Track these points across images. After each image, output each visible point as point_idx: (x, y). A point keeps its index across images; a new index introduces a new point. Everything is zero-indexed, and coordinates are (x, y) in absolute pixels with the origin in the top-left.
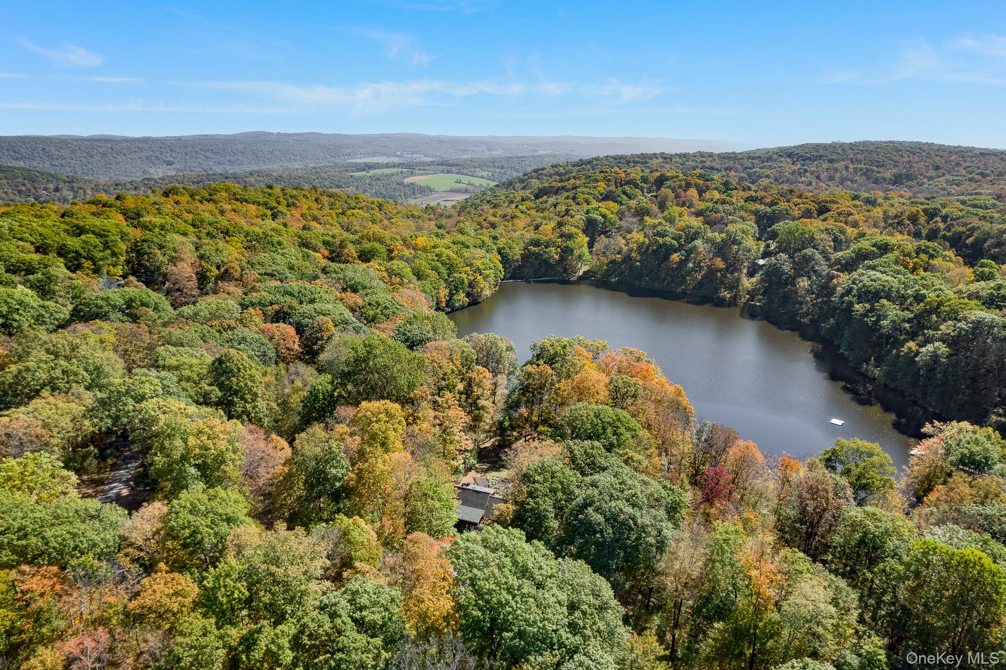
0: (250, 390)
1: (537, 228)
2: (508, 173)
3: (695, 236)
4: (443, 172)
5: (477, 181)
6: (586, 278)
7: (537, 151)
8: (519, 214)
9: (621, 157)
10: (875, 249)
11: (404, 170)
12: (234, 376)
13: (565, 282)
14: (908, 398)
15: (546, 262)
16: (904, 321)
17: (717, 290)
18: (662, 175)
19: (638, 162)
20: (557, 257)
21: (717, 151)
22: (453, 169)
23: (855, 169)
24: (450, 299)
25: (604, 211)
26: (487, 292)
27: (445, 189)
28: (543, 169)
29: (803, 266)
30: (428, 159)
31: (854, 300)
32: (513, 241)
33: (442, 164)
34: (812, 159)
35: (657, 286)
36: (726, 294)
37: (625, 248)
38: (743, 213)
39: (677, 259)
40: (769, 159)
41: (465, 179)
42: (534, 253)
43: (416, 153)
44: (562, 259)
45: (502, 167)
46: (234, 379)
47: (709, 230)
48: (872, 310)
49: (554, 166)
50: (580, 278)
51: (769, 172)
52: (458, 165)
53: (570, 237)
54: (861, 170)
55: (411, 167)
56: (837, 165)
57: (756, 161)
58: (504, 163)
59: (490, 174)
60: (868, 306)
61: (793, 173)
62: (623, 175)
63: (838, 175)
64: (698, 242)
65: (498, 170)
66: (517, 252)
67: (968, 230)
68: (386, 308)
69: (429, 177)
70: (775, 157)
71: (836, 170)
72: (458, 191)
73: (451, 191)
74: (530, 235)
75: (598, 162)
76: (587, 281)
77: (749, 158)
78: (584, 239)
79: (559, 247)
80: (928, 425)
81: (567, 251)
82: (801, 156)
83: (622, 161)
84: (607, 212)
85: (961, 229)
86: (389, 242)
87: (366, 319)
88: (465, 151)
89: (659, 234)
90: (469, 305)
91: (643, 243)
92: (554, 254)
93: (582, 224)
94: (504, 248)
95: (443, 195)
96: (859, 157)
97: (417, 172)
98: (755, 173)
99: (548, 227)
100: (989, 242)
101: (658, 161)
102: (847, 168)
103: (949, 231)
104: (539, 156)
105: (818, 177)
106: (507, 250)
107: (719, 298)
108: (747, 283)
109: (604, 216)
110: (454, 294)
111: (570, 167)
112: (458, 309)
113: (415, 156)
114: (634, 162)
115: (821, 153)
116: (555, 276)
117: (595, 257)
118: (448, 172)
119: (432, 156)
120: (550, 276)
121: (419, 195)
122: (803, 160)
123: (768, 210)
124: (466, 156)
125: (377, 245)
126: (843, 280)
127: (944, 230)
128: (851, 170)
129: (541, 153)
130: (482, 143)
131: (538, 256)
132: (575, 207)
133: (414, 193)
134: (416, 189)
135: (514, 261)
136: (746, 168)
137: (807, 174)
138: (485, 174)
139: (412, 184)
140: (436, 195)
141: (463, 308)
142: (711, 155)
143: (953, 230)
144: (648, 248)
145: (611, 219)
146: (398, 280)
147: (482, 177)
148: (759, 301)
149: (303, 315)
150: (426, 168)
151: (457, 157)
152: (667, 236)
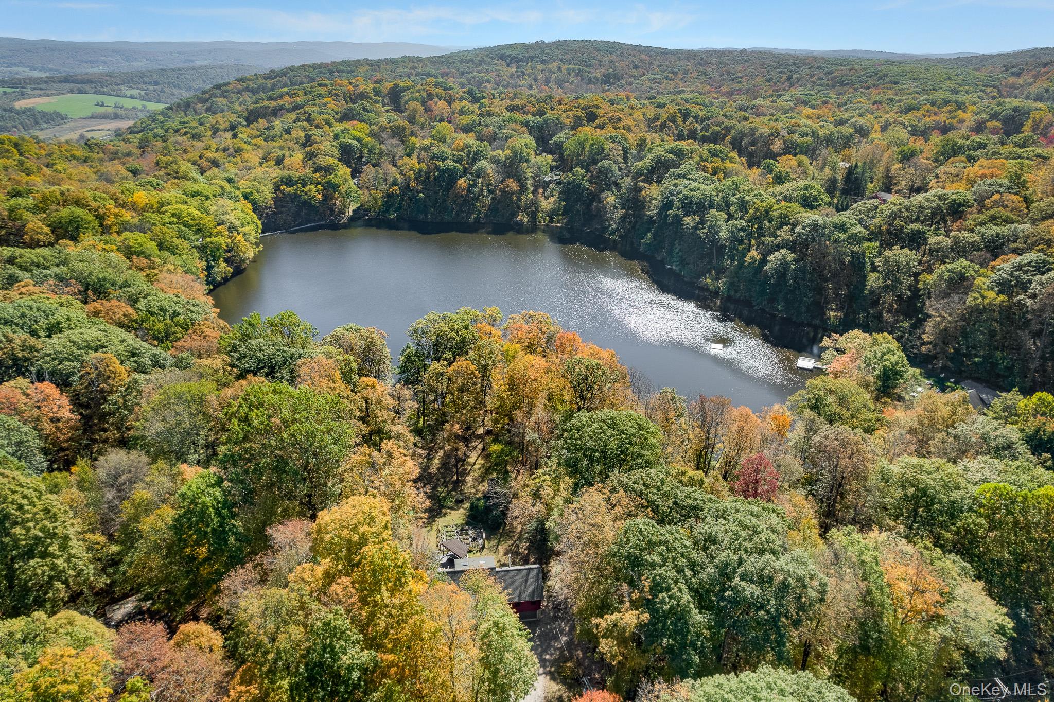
0: (54, 536)
1: (279, 162)
2: (166, 90)
3: (476, 157)
4: (71, 91)
5: (128, 103)
6: (359, 218)
7: (193, 61)
8: (243, 146)
9: (321, 66)
10: (671, 156)
11: (9, 90)
12: (16, 524)
13: (335, 226)
14: (756, 308)
15: (307, 204)
16: (740, 230)
17: (514, 214)
18: (396, 86)
19: (343, 71)
20: (320, 196)
21: (424, 56)
22: (86, 87)
23: (568, 69)
24: (209, 274)
25: (356, 133)
26: (250, 254)
27: (84, 115)
28: (227, 84)
29: (604, 180)
30: (43, 75)
31: (681, 212)
32: (260, 183)
33: (66, 80)
34: (526, 60)
35: (447, 218)
36: (523, 218)
37: (400, 178)
38: (513, 125)
39: (465, 185)
40: (482, 62)
41: (110, 100)
42: (289, 194)
43: (16, 65)
44: (327, 198)
45: (156, 83)
46: (17, 530)
47: (489, 148)
48: (702, 222)
49: (240, 80)
50: (351, 219)
51: (488, 77)
52: (92, 82)
53: (328, 170)
54: (574, 70)
55: (20, 86)
56: (550, 66)
57: (470, 65)
58: (156, 77)
59: (143, 93)
60: (697, 218)
61: (511, 76)
62: (351, 88)
63: (553, 76)
64: (483, 163)
65: (151, 87)
66: (267, 195)
67: (723, 129)
68: (176, 314)
69: (53, 99)
70: (487, 60)
71: (551, 72)
72: (104, 117)
73: (92, 117)
74: (276, 173)
75: (296, 73)
76: (360, 222)
77: (462, 62)
78: (344, 171)
79: (319, 183)
80: (825, 339)
81: (330, 188)
82: (514, 58)
83: (324, 70)
84: (362, 136)
85: (717, 129)
86: (94, 205)
87: (155, 338)
88: (92, 62)
89: (435, 157)
90: (234, 275)
91: (420, 170)
92: (314, 192)
93: (336, 153)
94: (251, 193)
95: (84, 123)
96: (568, 57)
97: (30, 92)
98: (474, 78)
99: (297, 157)
100: (745, 140)
101: (365, 69)
102: (559, 69)
103: (707, 131)
104: (201, 68)
105: (535, 80)
106: (256, 196)
107: (516, 223)
108: (547, 204)
109: (359, 140)
110: (212, 267)
111: (261, 81)
112: (220, 284)
113: (15, 69)
114: (338, 72)
115: (531, 53)
116: (319, 220)
117: (366, 191)
118: (80, 92)
119: (43, 69)
120: (314, 221)
121: (45, 125)
122: (517, 62)
123: (540, 120)
124: (96, 70)
125: (79, 211)
126: (653, 192)
127: (702, 130)
128: (564, 71)
129: (199, 63)
130: (114, 51)
131: (294, 197)
132: (316, 131)
133: (37, 123)
134: (38, 116)
135: (266, 208)
136: (463, 73)
137: (526, 77)
138: (135, 92)
139: (30, 110)
140: (72, 124)
141: (226, 280)
142: (419, 59)
143: (711, 130)
144: (428, 177)
145: (368, 143)
146: (145, 261)
147: (132, 97)
148: (558, 221)
149: (56, 356)
150: (44, 86)
151: (84, 71)
152: (446, 158)
